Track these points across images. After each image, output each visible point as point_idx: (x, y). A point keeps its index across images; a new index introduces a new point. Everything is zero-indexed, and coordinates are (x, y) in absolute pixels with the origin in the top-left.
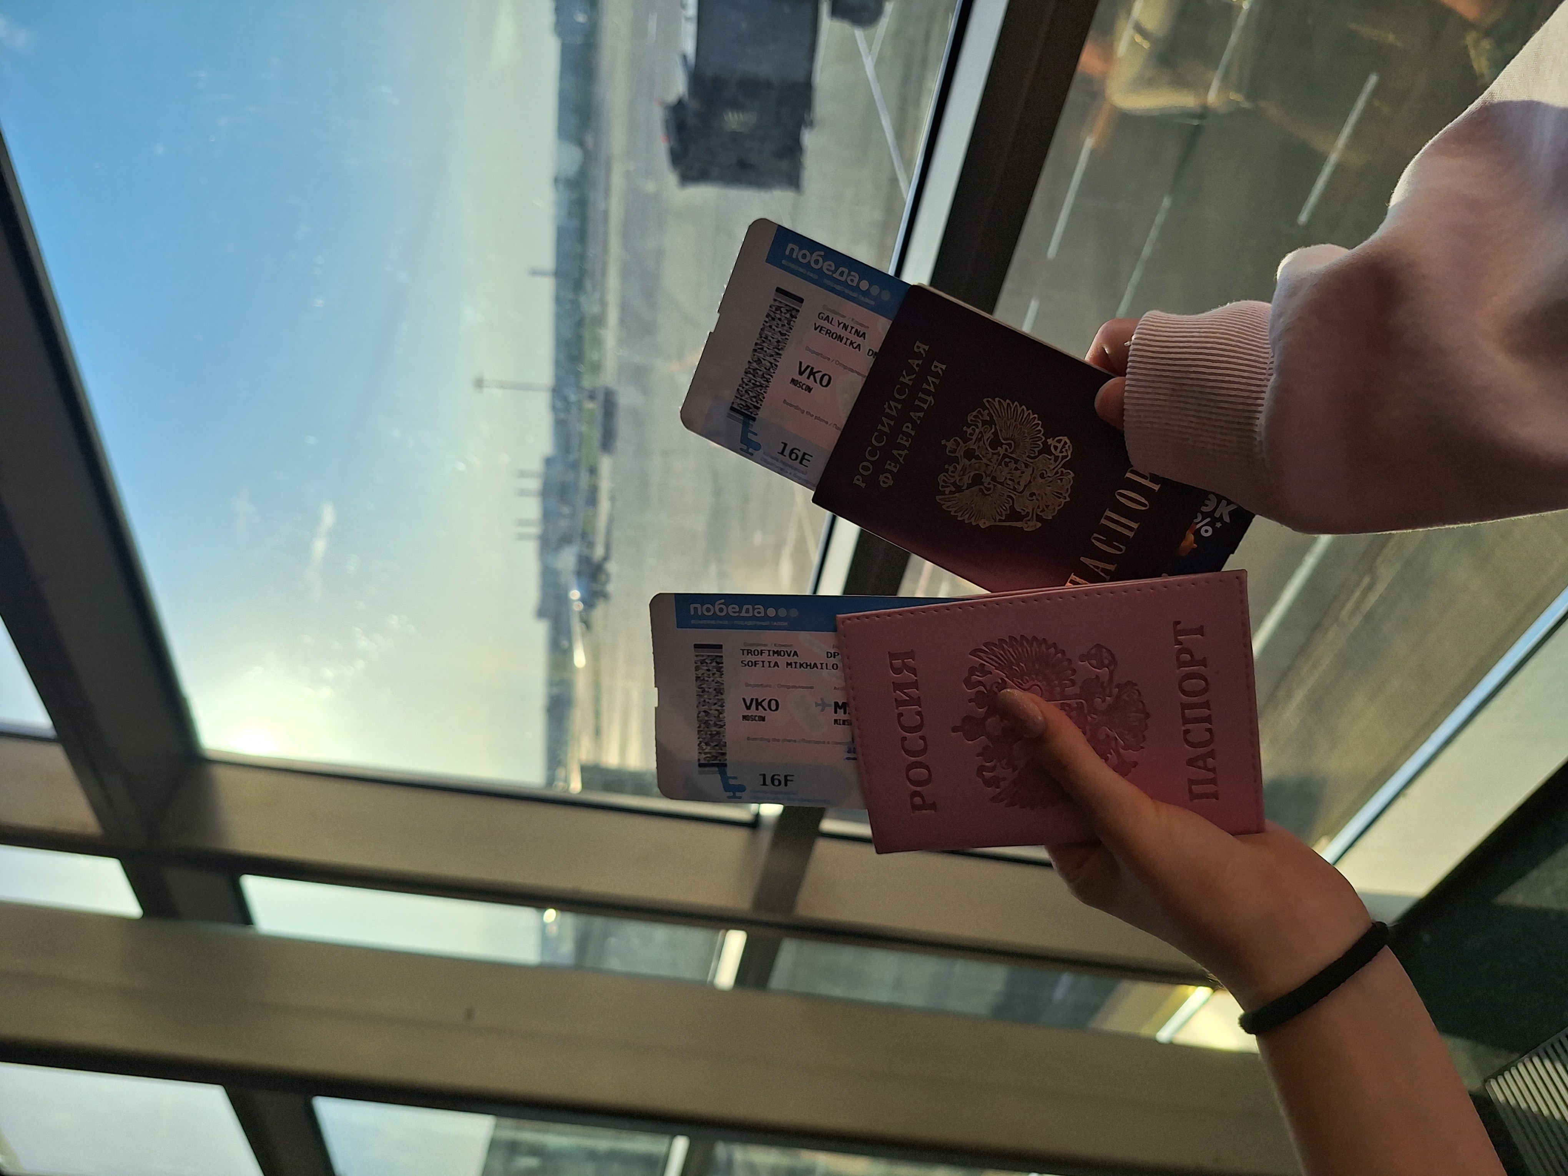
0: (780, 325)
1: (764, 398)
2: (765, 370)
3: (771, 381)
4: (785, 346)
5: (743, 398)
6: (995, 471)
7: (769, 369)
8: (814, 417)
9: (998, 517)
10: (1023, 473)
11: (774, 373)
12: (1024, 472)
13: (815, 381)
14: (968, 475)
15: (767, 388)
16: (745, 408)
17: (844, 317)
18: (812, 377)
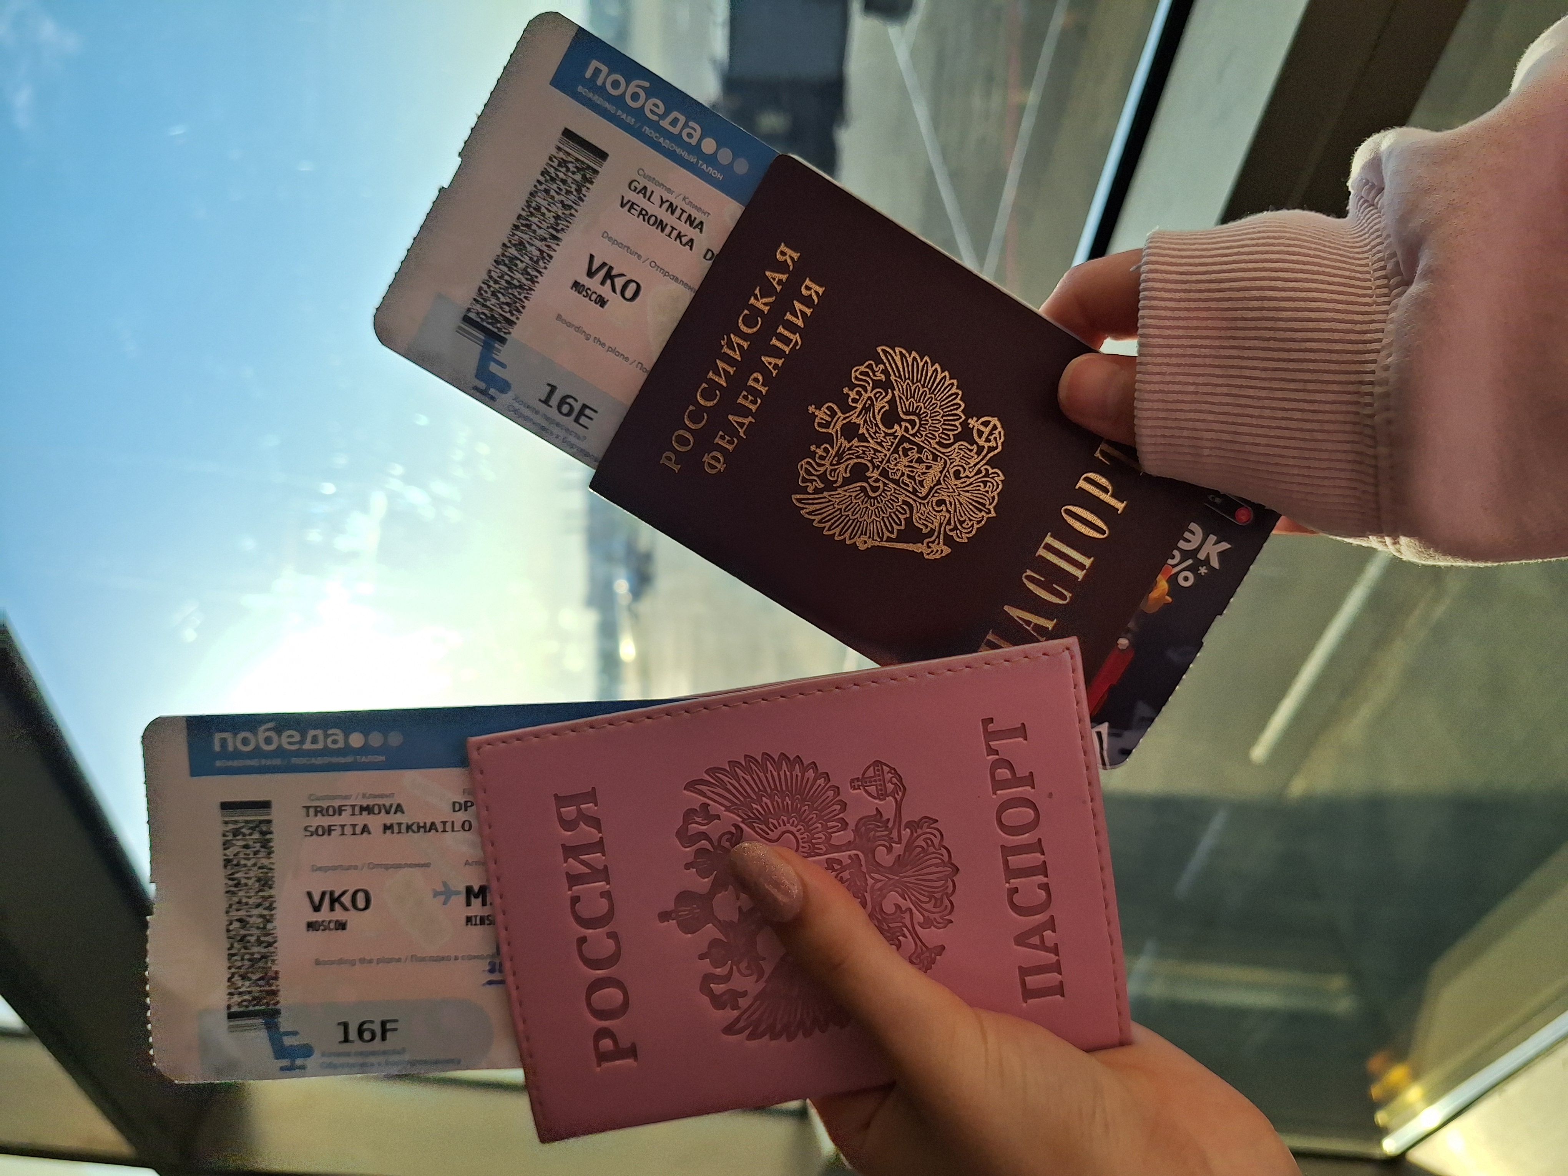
0: (564, 191)
1: (523, 307)
2: (530, 262)
3: (538, 280)
4: (568, 227)
5: (488, 303)
6: (888, 461)
7: (537, 262)
8: (606, 348)
9: (886, 534)
10: (928, 468)
11: (545, 268)
12: (931, 467)
13: (614, 290)
14: (846, 463)
15: (532, 292)
16: (490, 321)
17: (669, 190)
18: (609, 281)
